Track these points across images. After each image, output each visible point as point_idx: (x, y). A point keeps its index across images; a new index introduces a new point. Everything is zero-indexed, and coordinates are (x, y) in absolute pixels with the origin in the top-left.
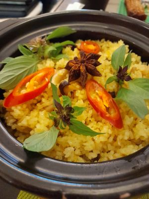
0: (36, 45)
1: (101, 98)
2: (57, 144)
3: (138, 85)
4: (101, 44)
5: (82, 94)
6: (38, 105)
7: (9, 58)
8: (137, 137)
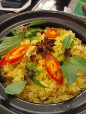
0: (21, 30)
1: (53, 65)
2: (26, 89)
3: (76, 60)
4: (60, 31)
5: (43, 62)
6: (18, 65)
7: (5, 37)
8: (70, 91)
